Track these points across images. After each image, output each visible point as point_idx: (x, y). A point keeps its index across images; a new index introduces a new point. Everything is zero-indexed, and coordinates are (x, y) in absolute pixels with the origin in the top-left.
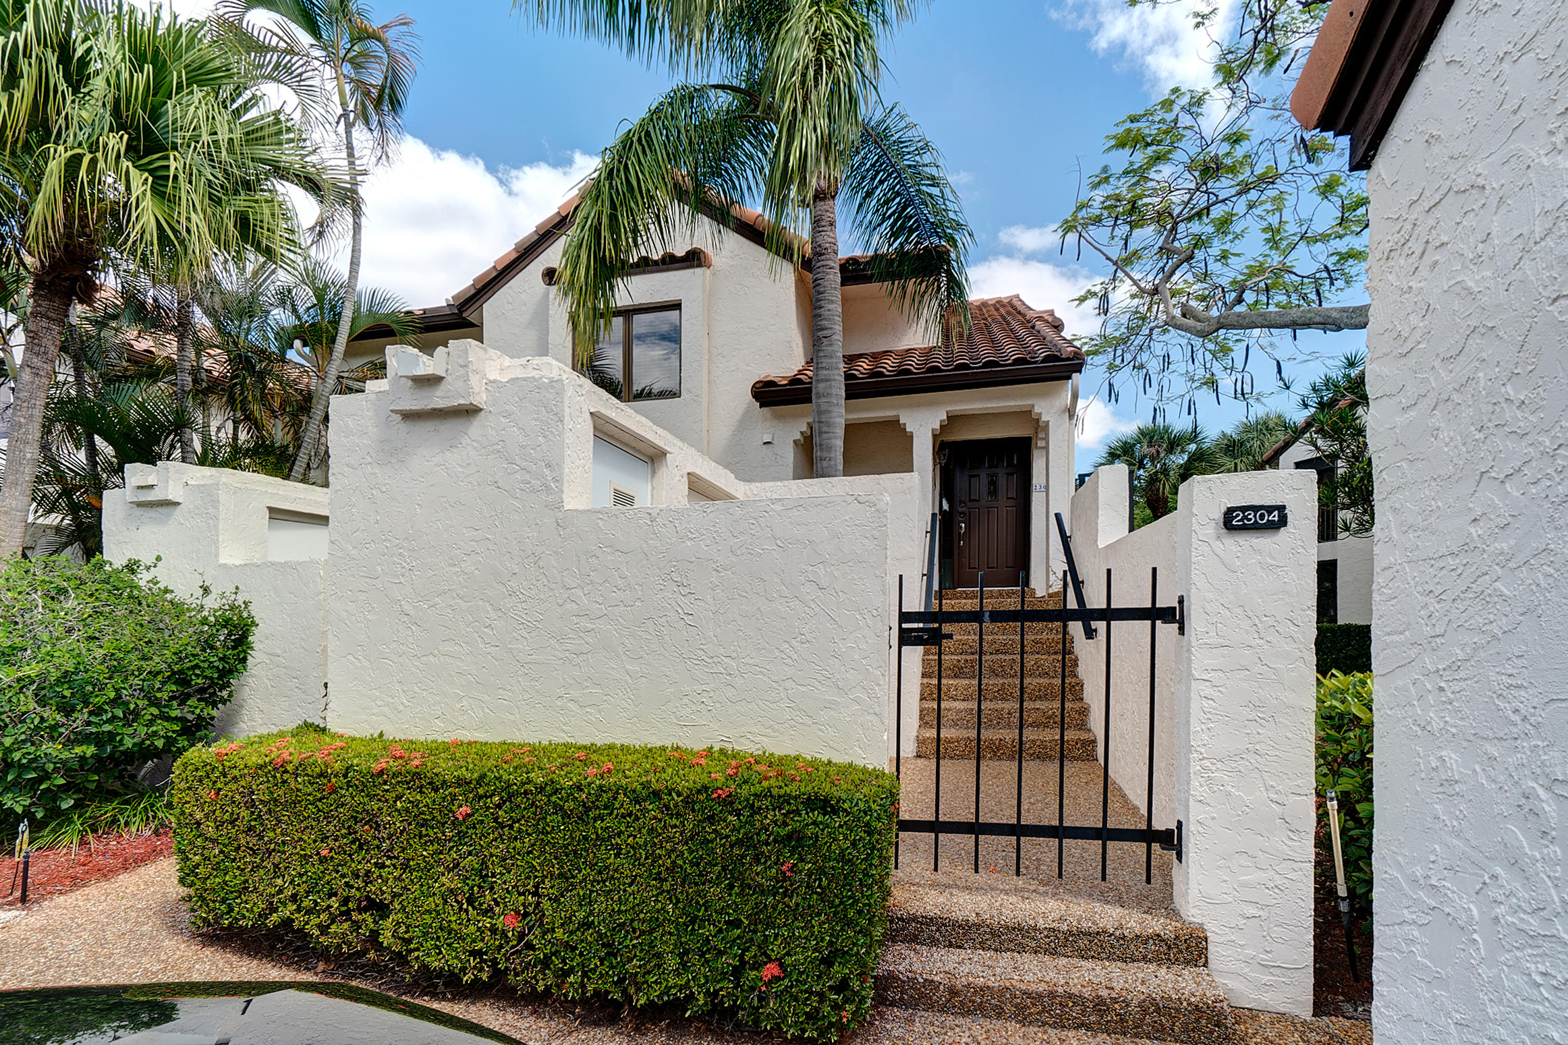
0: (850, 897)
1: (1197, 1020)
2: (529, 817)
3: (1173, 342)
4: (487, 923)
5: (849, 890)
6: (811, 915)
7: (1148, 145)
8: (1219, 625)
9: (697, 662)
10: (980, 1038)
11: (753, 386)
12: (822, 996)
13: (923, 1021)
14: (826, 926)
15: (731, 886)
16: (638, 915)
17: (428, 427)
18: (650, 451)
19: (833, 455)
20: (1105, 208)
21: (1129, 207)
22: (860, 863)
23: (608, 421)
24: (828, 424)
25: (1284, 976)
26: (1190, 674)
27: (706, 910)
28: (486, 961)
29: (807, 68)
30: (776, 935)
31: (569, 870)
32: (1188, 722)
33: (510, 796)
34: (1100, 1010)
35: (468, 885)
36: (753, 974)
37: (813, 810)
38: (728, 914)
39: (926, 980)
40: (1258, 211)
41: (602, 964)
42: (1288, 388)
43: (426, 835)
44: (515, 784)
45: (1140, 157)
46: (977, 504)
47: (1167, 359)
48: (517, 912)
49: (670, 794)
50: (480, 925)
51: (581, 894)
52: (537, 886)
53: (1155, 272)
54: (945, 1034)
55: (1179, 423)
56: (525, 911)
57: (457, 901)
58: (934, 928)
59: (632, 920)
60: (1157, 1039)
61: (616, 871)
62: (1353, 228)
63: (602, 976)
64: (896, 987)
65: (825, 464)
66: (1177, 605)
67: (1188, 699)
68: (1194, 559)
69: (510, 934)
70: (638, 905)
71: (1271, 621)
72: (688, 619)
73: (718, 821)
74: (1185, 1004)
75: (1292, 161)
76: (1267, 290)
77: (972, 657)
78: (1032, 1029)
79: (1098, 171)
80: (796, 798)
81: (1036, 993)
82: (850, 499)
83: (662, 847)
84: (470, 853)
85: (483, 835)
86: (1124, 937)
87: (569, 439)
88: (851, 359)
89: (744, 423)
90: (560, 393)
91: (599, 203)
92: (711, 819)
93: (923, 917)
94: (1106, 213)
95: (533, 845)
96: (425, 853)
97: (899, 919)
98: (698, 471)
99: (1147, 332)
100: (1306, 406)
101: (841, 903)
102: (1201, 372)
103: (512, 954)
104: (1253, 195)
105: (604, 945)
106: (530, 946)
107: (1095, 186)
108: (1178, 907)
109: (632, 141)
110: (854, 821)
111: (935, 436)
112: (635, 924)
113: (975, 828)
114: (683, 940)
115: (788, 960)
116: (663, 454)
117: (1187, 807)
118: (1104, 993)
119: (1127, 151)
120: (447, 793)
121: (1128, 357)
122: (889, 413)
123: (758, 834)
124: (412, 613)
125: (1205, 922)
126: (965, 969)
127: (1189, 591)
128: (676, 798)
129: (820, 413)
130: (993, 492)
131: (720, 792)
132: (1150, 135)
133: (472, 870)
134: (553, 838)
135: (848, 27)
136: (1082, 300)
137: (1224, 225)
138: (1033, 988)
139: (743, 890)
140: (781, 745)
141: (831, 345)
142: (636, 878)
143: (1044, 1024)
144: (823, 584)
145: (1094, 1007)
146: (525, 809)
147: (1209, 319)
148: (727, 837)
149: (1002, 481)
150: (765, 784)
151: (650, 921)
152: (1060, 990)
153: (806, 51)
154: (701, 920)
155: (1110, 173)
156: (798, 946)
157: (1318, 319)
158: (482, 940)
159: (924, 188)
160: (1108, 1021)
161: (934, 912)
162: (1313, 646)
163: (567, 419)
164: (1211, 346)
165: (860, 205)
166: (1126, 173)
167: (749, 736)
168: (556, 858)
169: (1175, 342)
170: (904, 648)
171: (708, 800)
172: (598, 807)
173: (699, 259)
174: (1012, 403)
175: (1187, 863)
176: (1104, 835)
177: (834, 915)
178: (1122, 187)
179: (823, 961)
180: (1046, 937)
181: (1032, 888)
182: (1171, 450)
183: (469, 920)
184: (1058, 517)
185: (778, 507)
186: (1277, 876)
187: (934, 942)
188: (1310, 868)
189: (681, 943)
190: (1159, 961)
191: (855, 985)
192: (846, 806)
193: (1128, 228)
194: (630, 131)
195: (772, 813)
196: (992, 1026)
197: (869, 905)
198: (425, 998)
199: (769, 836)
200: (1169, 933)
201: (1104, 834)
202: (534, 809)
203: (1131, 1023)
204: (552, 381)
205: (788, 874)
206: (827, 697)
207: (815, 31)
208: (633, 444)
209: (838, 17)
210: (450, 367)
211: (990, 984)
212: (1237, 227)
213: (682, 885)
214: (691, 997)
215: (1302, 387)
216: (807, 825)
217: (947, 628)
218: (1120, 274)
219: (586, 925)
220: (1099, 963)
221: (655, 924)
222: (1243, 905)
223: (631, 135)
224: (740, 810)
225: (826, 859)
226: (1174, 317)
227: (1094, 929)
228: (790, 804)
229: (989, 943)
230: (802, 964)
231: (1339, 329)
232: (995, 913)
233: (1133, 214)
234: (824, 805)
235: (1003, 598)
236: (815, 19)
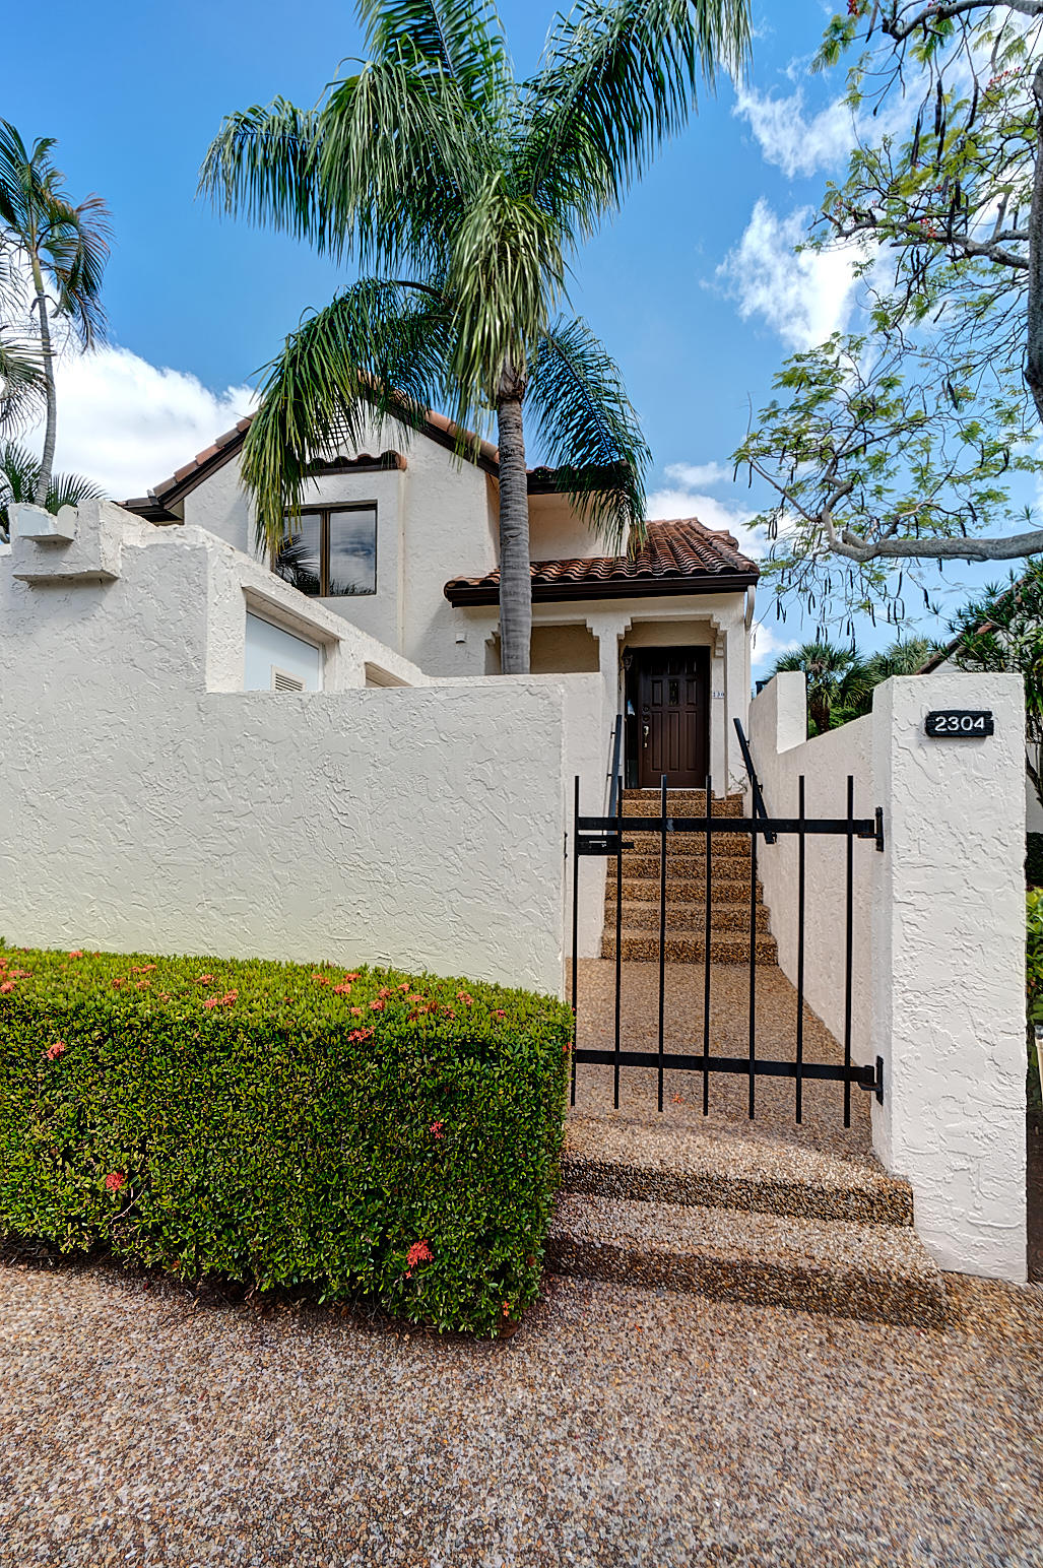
0: (512, 1165)
1: (909, 1298)
2: (133, 1058)
3: (834, 567)
4: (87, 1183)
5: (510, 1156)
6: (465, 1186)
7: (812, 384)
8: (922, 842)
9: (352, 868)
10: (665, 1321)
11: (446, 586)
12: (479, 1285)
13: (603, 1296)
14: (483, 1199)
15: (370, 1149)
16: (260, 1181)
17: (55, 597)
18: (321, 636)
19: (519, 653)
20: (774, 440)
21: (794, 441)
22: (524, 1123)
23: (265, 599)
24: (515, 622)
25: (996, 1236)
26: (891, 896)
27: (341, 1178)
28: (85, 1229)
29: (490, 253)
30: (424, 1209)
31: (180, 1124)
32: (889, 949)
33: (112, 1031)
34: (800, 1284)
35: (62, 1137)
36: (397, 1255)
37: (469, 1056)
38: (368, 1182)
39: (604, 1245)
40: (909, 451)
41: (219, 1238)
42: (937, 613)
43: (15, 1076)
44: (118, 1017)
45: (805, 395)
46: (659, 709)
47: (828, 583)
48: (121, 1172)
49: (299, 1035)
50: (78, 1186)
51: (194, 1153)
52: (143, 1141)
53: (818, 502)
54: (626, 1315)
55: (839, 643)
56: (130, 1171)
57: (51, 1156)
58: (614, 1177)
59: (254, 1188)
60: (863, 1318)
61: (235, 1126)
62: (992, 471)
63: (219, 1252)
64: (570, 1253)
65: (512, 662)
66: (874, 818)
67: (889, 924)
68: (894, 769)
69: (113, 1198)
70: (261, 1169)
71: (976, 840)
72: (342, 820)
73: (355, 1069)
74: (894, 1279)
75: (938, 407)
76: (917, 525)
77: (655, 857)
78: (724, 1306)
79: (767, 406)
80: (447, 1043)
81: (728, 1263)
82: (521, 690)
83: (288, 1100)
84: (66, 1099)
85: (80, 1079)
86: (823, 1192)
87: (213, 614)
88: (540, 566)
89: (438, 621)
90: (203, 563)
91: (283, 390)
92: (347, 1067)
93: (601, 1164)
94: (774, 445)
95: (138, 1092)
96: (12, 1097)
97: (575, 1166)
98: (377, 662)
99: (811, 557)
100: (953, 630)
101: (501, 1171)
102: (859, 597)
103: (115, 1222)
104: (904, 436)
105: (221, 1215)
106: (135, 1211)
107: (765, 419)
108: (878, 1153)
109: (316, 330)
110: (516, 1071)
111: (620, 642)
112: (258, 1193)
113: (660, 1061)
114: (313, 1213)
115: (439, 1240)
116: (337, 640)
117: (889, 1045)
118: (804, 1264)
119: (793, 389)
120: (38, 1025)
121: (795, 579)
122: (576, 618)
123: (402, 1087)
124: (38, 804)
125: (910, 1174)
126: (647, 1231)
127: (888, 803)
128: (305, 1039)
129: (507, 611)
130: (675, 698)
131: (357, 1034)
132: (814, 375)
133: (68, 1119)
134: (161, 1085)
135: (532, 221)
136: (752, 524)
137: (878, 462)
138: (725, 1256)
139: (384, 1154)
140: (445, 966)
141: (518, 545)
142: (258, 1137)
143: (737, 1299)
144: (492, 783)
145: (793, 1280)
146: (130, 1047)
147: (868, 546)
148: (366, 1088)
149: (683, 687)
150: (412, 1024)
151: (275, 1189)
152: (755, 1259)
153: (487, 235)
154: (335, 1190)
155: (778, 407)
156: (450, 1223)
157: (965, 549)
158: (81, 1203)
159: (606, 403)
160: (808, 1297)
161: (614, 1158)
162: (1022, 869)
163: (210, 591)
164: (867, 574)
165: (545, 415)
166: (793, 408)
167: (410, 953)
168: (164, 1108)
169: (837, 566)
170: (580, 857)
171: (343, 1043)
172: (213, 1049)
173: (394, 461)
174: (693, 613)
175: (890, 1107)
176: (799, 1072)
177: (493, 1186)
178: (789, 421)
179: (479, 1240)
180: (737, 1189)
181: (720, 1124)
182: (831, 667)
183: (65, 1180)
184: (737, 722)
185: (441, 696)
186: (986, 1125)
187: (614, 1193)
188: (1022, 1115)
189: (312, 1217)
190: (860, 1218)
191: (519, 1269)
192: (507, 1053)
193: (794, 460)
194: (314, 319)
195: (419, 1060)
196: (679, 1302)
197: (536, 1173)
198: (21, 1267)
199: (416, 1088)
200: (870, 1188)
201: (798, 1070)
202: (139, 1048)
203: (834, 1299)
204: (194, 549)
205: (437, 1136)
206: (495, 911)
207: (499, 217)
208: (300, 627)
209: (522, 211)
210: (79, 529)
211: (676, 1251)
212: (890, 466)
213: (313, 1145)
214: (324, 1281)
215: (949, 613)
216: (461, 1075)
217: (626, 837)
218: (787, 502)
219: (200, 1190)
220: (796, 1220)
221: (280, 1192)
222: (950, 1156)
223: (315, 323)
224: (382, 1056)
225: (482, 1118)
226: (837, 543)
227: (790, 1181)
228: (440, 1049)
229: (674, 1194)
230: (455, 1246)
231: (985, 559)
232: (681, 1159)
233: (798, 447)
234: (480, 1050)
235: (685, 802)
236: (498, 206)
